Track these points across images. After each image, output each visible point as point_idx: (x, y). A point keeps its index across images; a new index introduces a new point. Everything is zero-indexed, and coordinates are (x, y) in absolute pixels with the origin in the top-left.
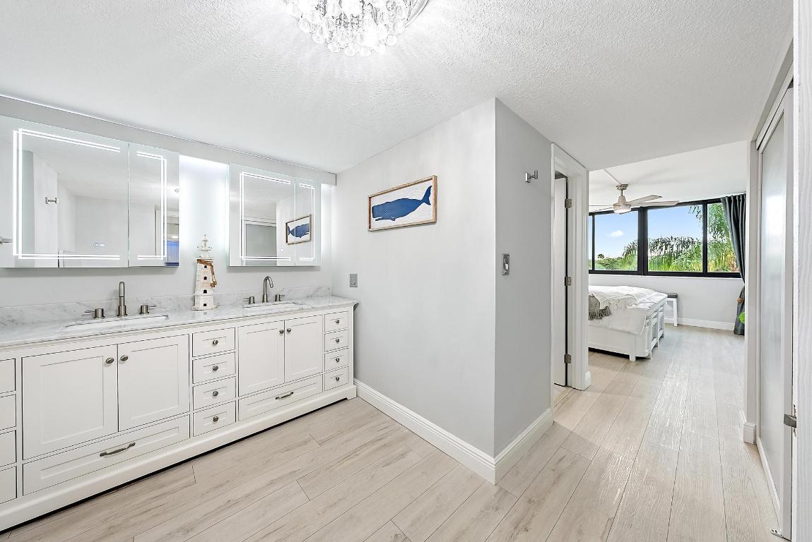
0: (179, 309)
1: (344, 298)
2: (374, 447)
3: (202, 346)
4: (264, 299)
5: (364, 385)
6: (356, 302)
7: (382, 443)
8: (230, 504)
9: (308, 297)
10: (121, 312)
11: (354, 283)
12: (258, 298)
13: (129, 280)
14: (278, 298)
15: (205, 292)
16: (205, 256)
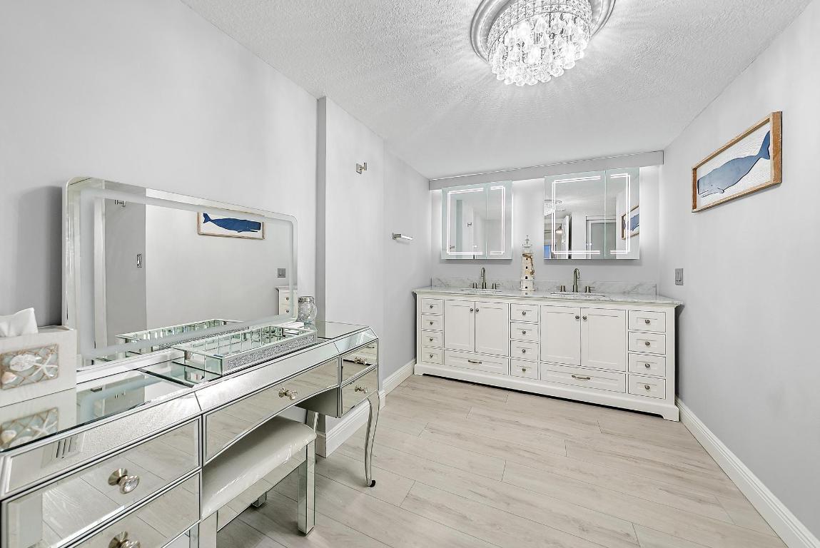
0: (512, 289)
1: (665, 296)
2: (664, 470)
3: (517, 315)
4: (575, 289)
5: (689, 411)
6: (678, 303)
7: (680, 474)
8: (517, 423)
9: (624, 293)
10: (484, 286)
11: (679, 281)
12: (569, 287)
13: (487, 267)
14: (589, 290)
15: (527, 278)
16: (527, 251)
